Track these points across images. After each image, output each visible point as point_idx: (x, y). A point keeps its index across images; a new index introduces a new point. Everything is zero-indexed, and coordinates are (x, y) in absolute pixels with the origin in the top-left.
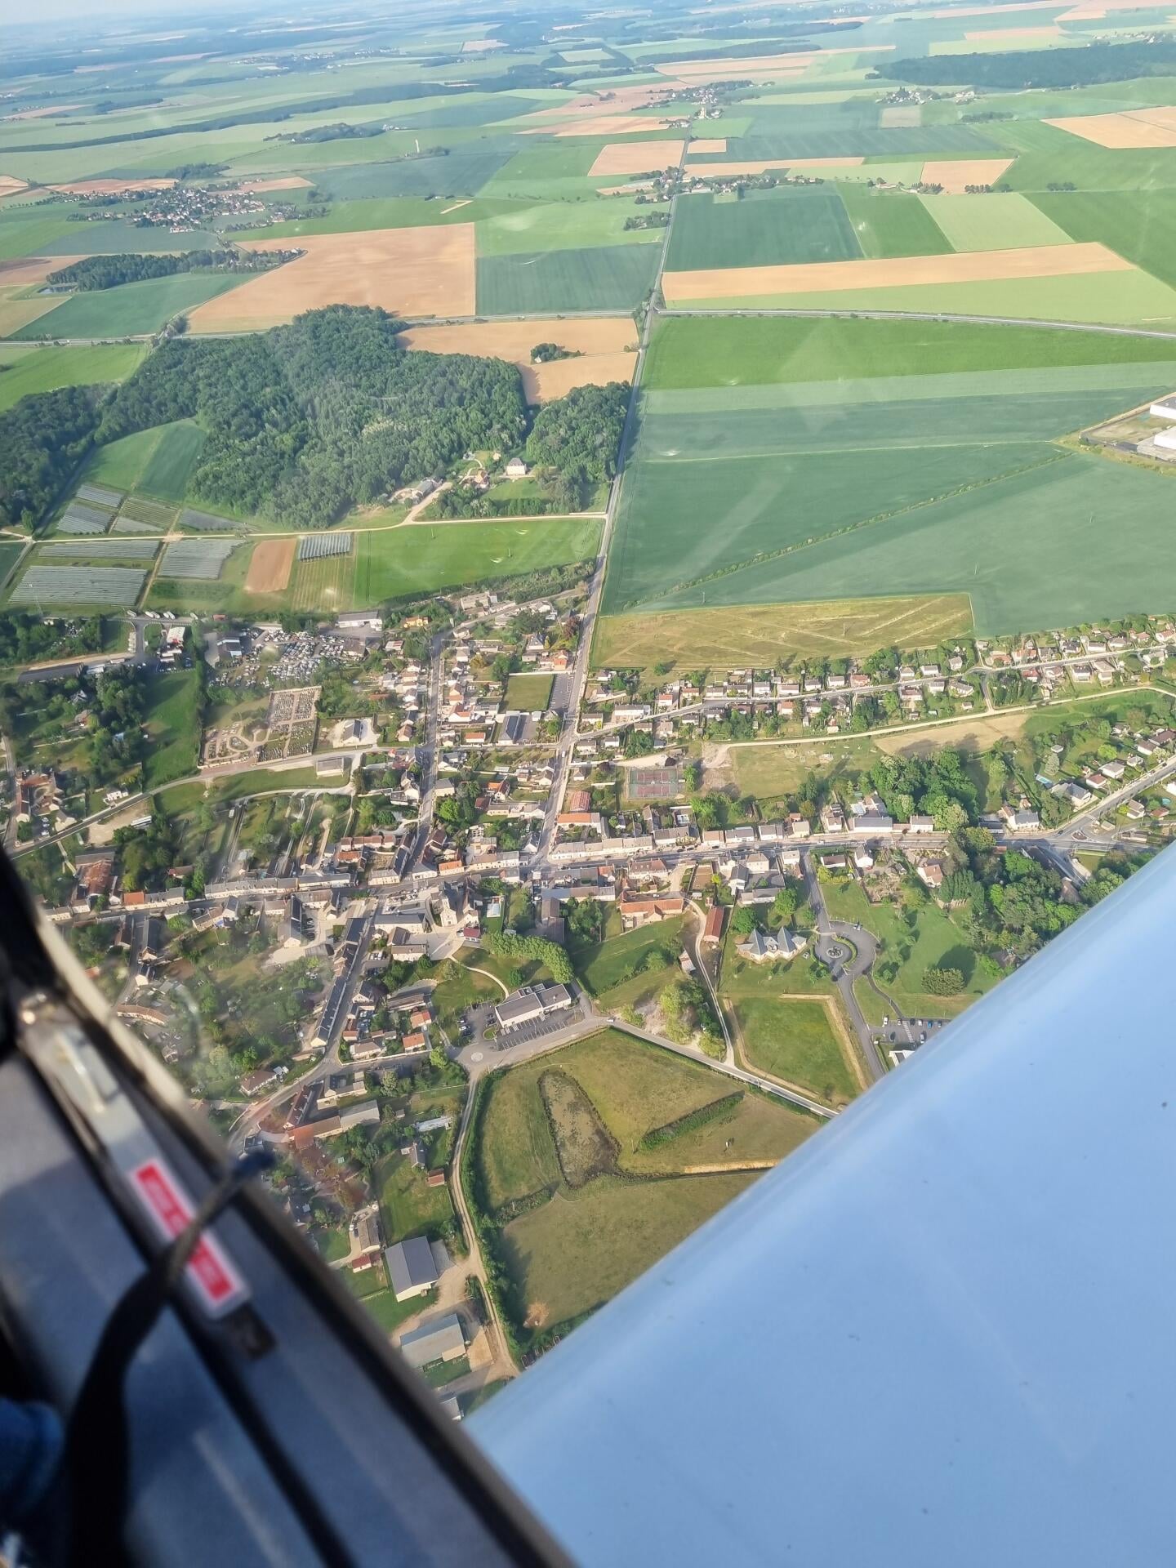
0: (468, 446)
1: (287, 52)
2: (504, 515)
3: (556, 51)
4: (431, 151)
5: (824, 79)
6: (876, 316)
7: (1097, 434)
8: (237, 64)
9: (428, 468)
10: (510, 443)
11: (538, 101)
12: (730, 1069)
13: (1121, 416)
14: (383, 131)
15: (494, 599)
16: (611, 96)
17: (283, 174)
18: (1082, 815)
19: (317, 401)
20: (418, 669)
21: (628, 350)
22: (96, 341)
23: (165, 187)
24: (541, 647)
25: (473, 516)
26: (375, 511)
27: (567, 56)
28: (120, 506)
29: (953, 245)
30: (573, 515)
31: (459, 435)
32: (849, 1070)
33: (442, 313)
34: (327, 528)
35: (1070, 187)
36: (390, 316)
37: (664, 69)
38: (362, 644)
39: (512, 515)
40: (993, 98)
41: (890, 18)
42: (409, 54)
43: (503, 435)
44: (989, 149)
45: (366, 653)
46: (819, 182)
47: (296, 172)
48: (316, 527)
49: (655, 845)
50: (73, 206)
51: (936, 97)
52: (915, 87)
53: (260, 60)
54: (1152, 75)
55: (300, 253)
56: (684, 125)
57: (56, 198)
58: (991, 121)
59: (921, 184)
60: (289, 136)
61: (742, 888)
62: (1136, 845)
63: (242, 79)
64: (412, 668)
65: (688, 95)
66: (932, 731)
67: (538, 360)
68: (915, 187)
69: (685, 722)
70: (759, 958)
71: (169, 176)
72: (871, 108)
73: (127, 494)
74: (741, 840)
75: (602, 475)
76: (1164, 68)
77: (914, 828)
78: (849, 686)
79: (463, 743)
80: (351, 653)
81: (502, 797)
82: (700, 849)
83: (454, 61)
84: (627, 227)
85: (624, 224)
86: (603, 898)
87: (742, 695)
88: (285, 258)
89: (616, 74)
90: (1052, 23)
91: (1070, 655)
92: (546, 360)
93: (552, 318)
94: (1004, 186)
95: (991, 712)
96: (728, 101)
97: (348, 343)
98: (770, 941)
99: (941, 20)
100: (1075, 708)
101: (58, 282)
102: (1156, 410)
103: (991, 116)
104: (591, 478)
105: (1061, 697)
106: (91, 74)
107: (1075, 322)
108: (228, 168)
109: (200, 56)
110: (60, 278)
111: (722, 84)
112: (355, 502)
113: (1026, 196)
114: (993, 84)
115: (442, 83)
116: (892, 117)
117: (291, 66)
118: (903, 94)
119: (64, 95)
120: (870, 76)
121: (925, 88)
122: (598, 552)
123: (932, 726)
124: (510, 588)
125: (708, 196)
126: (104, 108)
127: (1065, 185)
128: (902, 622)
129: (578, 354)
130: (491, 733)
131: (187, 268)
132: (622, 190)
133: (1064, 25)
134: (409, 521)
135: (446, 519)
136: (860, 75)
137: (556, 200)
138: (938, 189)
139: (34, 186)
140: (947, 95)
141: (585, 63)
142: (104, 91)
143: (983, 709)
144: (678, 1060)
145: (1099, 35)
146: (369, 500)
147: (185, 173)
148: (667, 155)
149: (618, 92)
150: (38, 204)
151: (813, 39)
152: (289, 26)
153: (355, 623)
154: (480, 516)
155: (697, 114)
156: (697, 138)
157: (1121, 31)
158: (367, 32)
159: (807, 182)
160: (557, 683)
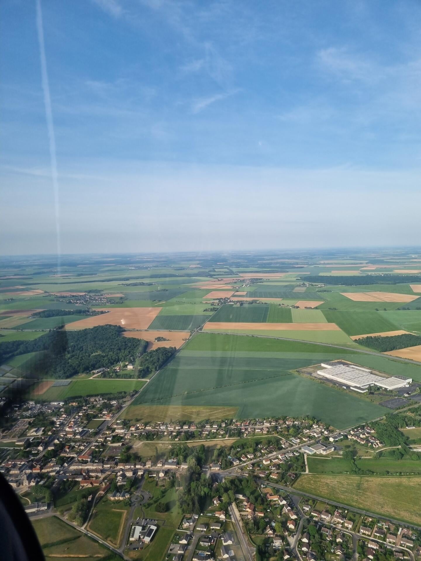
0: (121, 360)
1: (139, 265)
2: (119, 378)
3: (214, 269)
4: (162, 290)
5: (284, 279)
6: (259, 337)
7: (303, 370)
8: (123, 267)
9: (105, 365)
10: (133, 360)
11: (201, 280)
12: (82, 530)
13: (313, 366)
14: (152, 285)
15: (101, 399)
16: (222, 280)
17: (118, 293)
18: (235, 467)
19: (84, 347)
20: (65, 416)
21: (183, 340)
22: (34, 330)
23: (82, 294)
24: (106, 413)
25: (110, 378)
26: (83, 375)
27: (216, 270)
28: (10, 371)
29: (293, 320)
30: (139, 379)
31: (119, 358)
32: (119, 531)
33: (137, 328)
34: (66, 379)
35: (335, 309)
36: (122, 328)
37: (241, 275)
38: (53, 408)
39: (121, 378)
40: (329, 287)
41: (313, 266)
42: (174, 267)
43: (131, 358)
44: (320, 298)
45: (53, 411)
46: (265, 303)
47: (121, 293)
48: (62, 379)
49: (103, 467)
50: (52, 297)
51: (312, 285)
52: (308, 283)
53: (130, 266)
54: (378, 284)
55: (108, 312)
56: (237, 288)
57: (50, 295)
58: (325, 292)
59: (293, 306)
60: (125, 284)
61: (121, 480)
62: (245, 476)
63: (123, 270)
64: (64, 416)
65: (243, 281)
66: (206, 442)
67: (156, 341)
68: (291, 306)
69: (135, 434)
70: (112, 498)
71: (85, 292)
72: (293, 287)
73: (14, 368)
74: (129, 467)
75: (153, 370)
76: (382, 282)
77: (182, 466)
78: (189, 429)
79: (67, 436)
80: (49, 411)
81: (68, 450)
82: (116, 469)
83: (184, 269)
84: (204, 311)
85: (203, 310)
86: (77, 479)
87: (157, 428)
88: (102, 313)
89: (227, 275)
90: (359, 270)
91: (258, 425)
92: (158, 341)
93: (168, 331)
94: (316, 308)
95: (226, 438)
96: (253, 283)
97: (104, 333)
98: (118, 494)
99: (328, 267)
100: (251, 439)
101: (34, 316)
102: (323, 365)
103: (325, 291)
104: (150, 370)
105: (249, 436)
106: (81, 267)
107: (315, 342)
108: (103, 291)
109: (114, 264)
110: (35, 315)
111: (254, 279)
112: (79, 373)
113: (321, 310)
114: (330, 283)
115: (177, 274)
116: (297, 289)
117: (139, 268)
118: (304, 284)
119: (71, 272)
120: (297, 280)
121: (311, 283)
122: (140, 389)
123: (206, 441)
124: (107, 397)
125: (233, 305)
126: (79, 275)
127: (334, 309)
128: (215, 413)
129: (169, 340)
130: (75, 434)
131: (73, 314)
132: (208, 302)
133: (361, 271)
134: (91, 378)
135: (102, 378)
136: (295, 279)
137: (189, 303)
138: (298, 307)
139: (46, 292)
140: (316, 285)
141: (220, 272)
142: (83, 271)
143: (225, 437)
144: (67, 526)
145: (370, 274)
146: (83, 372)
147: (90, 292)
148: (228, 295)
149: (224, 279)
150: (43, 297)
151: (287, 270)
152: (145, 259)
153: (56, 403)
154: (112, 378)
155: (243, 286)
156: (239, 291)
157: (376, 273)
158: (166, 261)
159: (262, 303)
160: (105, 422)
